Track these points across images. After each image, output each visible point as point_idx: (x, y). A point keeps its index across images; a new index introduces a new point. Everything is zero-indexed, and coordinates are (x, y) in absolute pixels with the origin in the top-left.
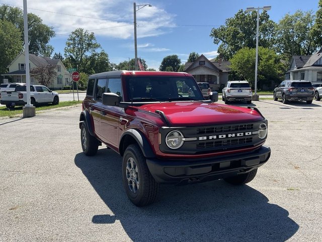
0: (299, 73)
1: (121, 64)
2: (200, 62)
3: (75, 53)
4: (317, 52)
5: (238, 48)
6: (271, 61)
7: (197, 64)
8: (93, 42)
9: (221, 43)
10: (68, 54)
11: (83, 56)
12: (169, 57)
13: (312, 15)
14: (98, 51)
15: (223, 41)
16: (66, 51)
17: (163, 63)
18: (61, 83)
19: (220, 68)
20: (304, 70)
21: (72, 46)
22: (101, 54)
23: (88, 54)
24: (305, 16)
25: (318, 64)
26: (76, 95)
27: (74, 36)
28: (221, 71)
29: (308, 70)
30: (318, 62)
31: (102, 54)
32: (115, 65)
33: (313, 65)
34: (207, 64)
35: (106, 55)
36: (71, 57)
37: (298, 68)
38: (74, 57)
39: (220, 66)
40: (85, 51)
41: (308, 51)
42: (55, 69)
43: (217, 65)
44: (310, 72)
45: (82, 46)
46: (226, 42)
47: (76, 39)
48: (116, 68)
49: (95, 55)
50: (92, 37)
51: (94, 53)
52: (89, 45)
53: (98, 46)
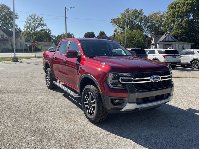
1: (59, 36)
2: (103, 37)
3: (30, 29)
8: (42, 22)
9: (116, 26)
10: (26, 30)
11: (36, 30)
14: (45, 28)
16: (25, 26)
18: (22, 47)
23: (39, 29)
25: (165, 40)
27: (30, 18)
32: (55, 36)
33: (162, 41)
35: (49, 30)
37: (155, 42)
38: (29, 31)
40: (37, 28)
42: (19, 38)
43: (112, 39)
45: (35, 24)
46: (119, 26)
47: (32, 20)
48: (55, 38)
49: (43, 30)
50: (41, 20)
51: (42, 29)
52: (39, 24)
53: (45, 25)
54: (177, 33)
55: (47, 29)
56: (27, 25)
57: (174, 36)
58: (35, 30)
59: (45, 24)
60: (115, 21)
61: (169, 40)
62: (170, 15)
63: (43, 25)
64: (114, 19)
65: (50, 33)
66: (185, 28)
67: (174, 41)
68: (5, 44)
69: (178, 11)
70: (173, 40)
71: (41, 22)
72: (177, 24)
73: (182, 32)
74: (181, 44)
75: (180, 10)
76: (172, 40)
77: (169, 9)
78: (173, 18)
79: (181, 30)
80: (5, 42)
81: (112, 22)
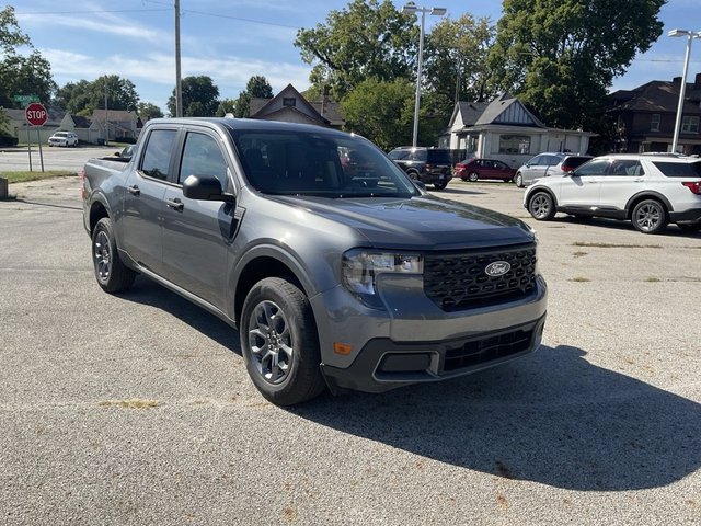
4: (500, 98)
7: (279, 104)
8: (11, 29)
9: (317, 61)
12: (193, 79)
13: (489, 25)
14: (23, 52)
15: (322, 59)
20: (478, 132)
22: (32, 61)
24: (477, 25)
25: (502, 120)
28: (327, 123)
29: (484, 132)
30: (503, 116)
31: (34, 59)
33: (494, 123)
34: (299, 105)
35: (45, 63)
37: (467, 126)
41: (481, 96)
44: (489, 134)
46: (325, 62)
49: (15, 61)
50: (8, 17)
51: (12, 55)
53: (22, 41)
54: (540, 95)
55: (36, 59)
57: (528, 106)
59: (22, 34)
60: (311, 43)
61: (516, 121)
62: (515, 31)
63: (17, 39)
64: (306, 35)
65: (48, 75)
66: (566, 82)
67: (534, 125)
69: (541, 21)
70: (530, 121)
71: (8, 26)
72: (539, 66)
73: (555, 93)
74: (557, 135)
75: (550, 17)
76: (525, 122)
77: (509, 10)
78: (523, 41)
79: (554, 86)
81: (299, 44)
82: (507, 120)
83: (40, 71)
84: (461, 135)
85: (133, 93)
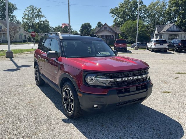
0: (159, 35)
1: (56, 27)
2: (104, 27)
3: (29, 20)
4: (169, 24)
5: (125, 20)
6: (144, 28)
7: (103, 29)
8: (40, 14)
9: (116, 17)
10: (24, 21)
12: (85, 24)
15: (117, 16)
16: (23, 18)
17: (82, 27)
18: (21, 38)
19: (116, 31)
20: (162, 34)
21: (27, 16)
22: (45, 21)
23: (37, 21)
25: (169, 30)
26: (33, 45)
27: (28, 9)
28: (116, 33)
29: (164, 33)
30: (170, 29)
32: (53, 27)
33: (167, 31)
34: (108, 29)
35: (48, 22)
36: (27, 22)
37: (158, 32)
38: (28, 22)
39: (116, 30)
40: (35, 19)
41: (164, 23)
42: (17, 30)
43: (114, 29)
44: (165, 34)
45: (33, 16)
47: (30, 11)
48: (53, 30)
49: (41, 21)
50: (39, 11)
52: (38, 15)
54: (182, 22)
56: (25, 17)
57: (178, 26)
58: (33, 22)
61: (174, 30)
62: (174, 4)
63: (42, 16)
64: (112, 10)
65: (49, 25)
67: (180, 31)
68: (4, 35)
70: (178, 30)
72: (181, 14)
76: (177, 30)
78: (176, 7)
80: (3, 33)
81: (110, 13)
82: (171, 30)
83: (47, 24)
84: (157, 35)
85: (71, 28)
